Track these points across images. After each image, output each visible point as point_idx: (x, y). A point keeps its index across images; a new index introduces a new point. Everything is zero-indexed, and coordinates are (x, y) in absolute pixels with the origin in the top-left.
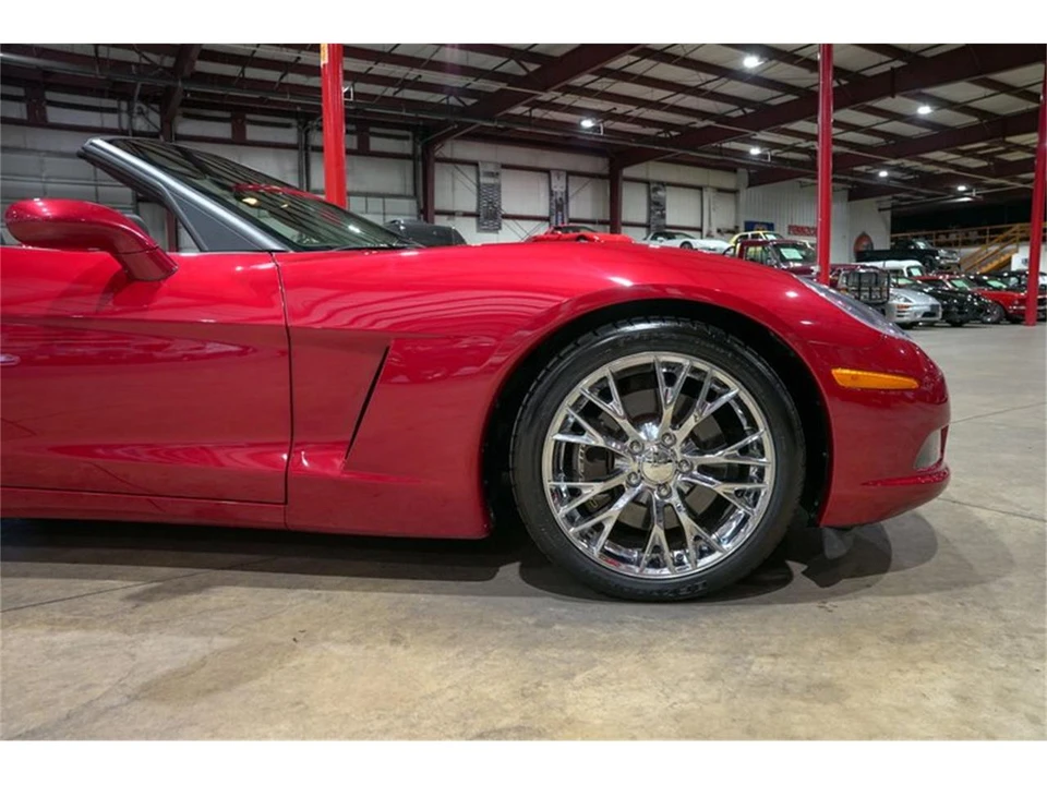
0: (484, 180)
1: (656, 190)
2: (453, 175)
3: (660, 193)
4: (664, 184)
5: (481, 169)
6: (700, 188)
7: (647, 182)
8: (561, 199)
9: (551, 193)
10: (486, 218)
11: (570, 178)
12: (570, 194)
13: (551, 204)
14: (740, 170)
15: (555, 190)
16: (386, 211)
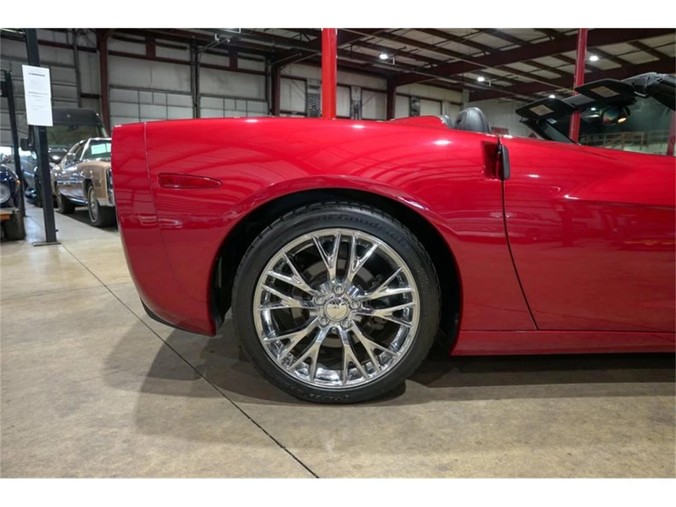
0: (310, 91)
1: (414, 101)
2: (290, 87)
3: (417, 104)
4: (419, 98)
5: (309, 83)
6: (441, 101)
7: (410, 96)
8: (357, 105)
9: (351, 102)
10: (311, 116)
11: (364, 91)
12: (363, 102)
13: (351, 109)
14: (465, 90)
15: (353, 99)
16: (248, 109)
